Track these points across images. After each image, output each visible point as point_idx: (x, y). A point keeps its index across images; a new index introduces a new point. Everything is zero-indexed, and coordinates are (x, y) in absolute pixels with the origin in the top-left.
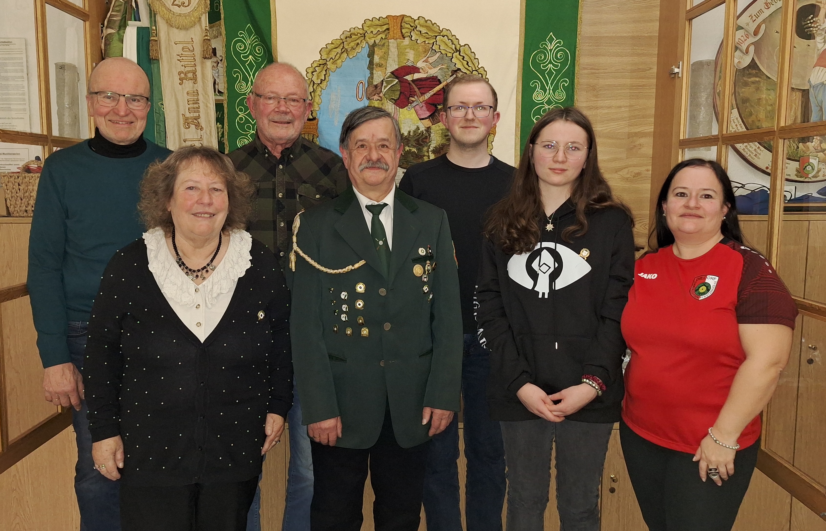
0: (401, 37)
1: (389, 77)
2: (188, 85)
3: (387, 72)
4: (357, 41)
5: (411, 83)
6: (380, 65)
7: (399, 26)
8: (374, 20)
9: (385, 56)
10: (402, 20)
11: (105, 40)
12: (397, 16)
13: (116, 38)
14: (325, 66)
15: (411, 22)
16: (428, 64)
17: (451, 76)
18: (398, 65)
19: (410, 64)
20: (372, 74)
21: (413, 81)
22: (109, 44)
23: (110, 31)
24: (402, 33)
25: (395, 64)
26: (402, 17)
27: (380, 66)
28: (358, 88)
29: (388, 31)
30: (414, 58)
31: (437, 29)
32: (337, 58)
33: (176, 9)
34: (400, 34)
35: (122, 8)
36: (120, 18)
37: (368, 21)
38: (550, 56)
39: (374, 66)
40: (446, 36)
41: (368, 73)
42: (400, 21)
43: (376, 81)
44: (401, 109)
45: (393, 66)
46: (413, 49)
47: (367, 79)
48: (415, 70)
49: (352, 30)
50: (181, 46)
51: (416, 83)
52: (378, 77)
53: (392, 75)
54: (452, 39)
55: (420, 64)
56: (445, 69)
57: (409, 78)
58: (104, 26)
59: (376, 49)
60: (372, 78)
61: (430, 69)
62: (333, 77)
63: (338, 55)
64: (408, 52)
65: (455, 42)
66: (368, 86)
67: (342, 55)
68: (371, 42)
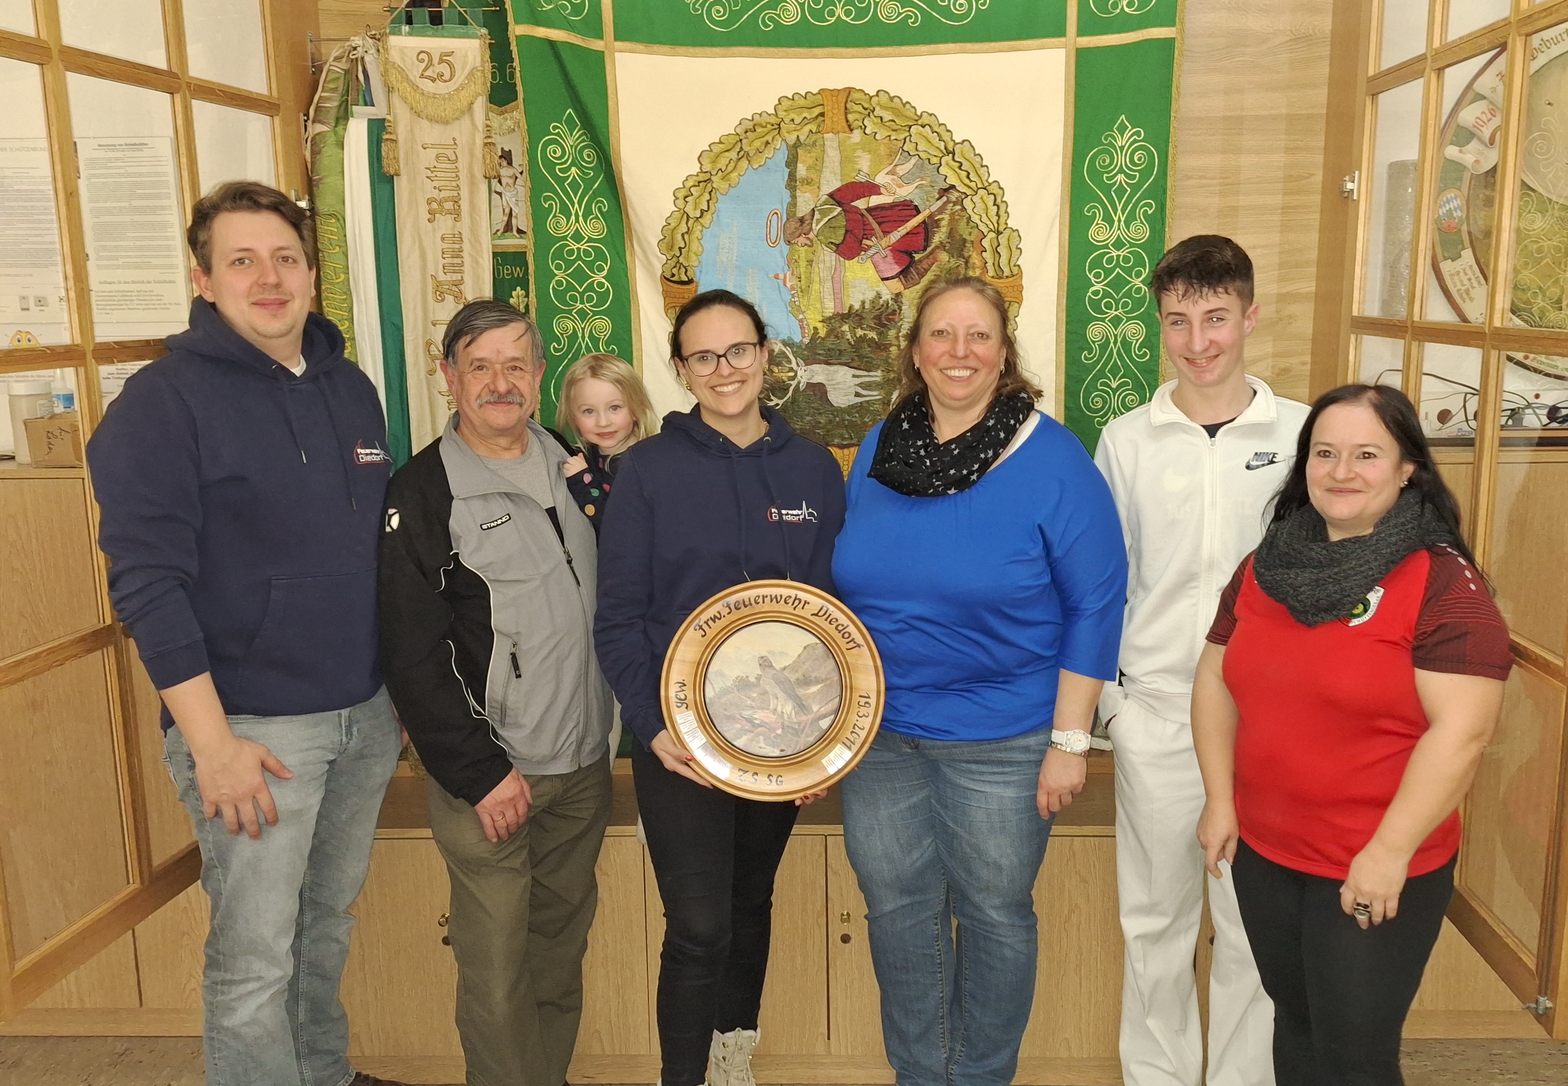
0: (847, 129)
1: (825, 203)
2: (445, 223)
3: (821, 193)
4: (766, 138)
5: (865, 213)
6: (808, 182)
7: (843, 108)
8: (796, 97)
9: (818, 165)
10: (848, 97)
11: (312, 145)
12: (839, 90)
13: (331, 139)
14: (709, 185)
15: (865, 100)
16: (895, 177)
17: (938, 199)
18: (841, 180)
19: (862, 178)
20: (794, 197)
21: (869, 210)
22: (319, 152)
23: (319, 128)
24: (847, 121)
25: (836, 180)
26: (848, 91)
27: (808, 184)
28: (768, 226)
29: (822, 118)
30: (870, 167)
31: (910, 113)
32: (730, 168)
33: (428, 86)
34: (844, 124)
35: (341, 84)
36: (336, 104)
37: (785, 99)
38: (1121, 159)
39: (798, 183)
40: (927, 127)
41: (786, 195)
42: (844, 100)
43: (803, 210)
44: (847, 262)
45: (832, 183)
46: (869, 151)
47: (785, 207)
48: (872, 189)
49: (757, 117)
50: (432, 153)
51: (873, 213)
52: (805, 203)
53: (831, 200)
54: (939, 130)
55: (881, 179)
56: (927, 186)
57: (861, 204)
58: (308, 119)
59: (800, 151)
60: (795, 205)
61: (899, 187)
62: (722, 205)
63: (732, 164)
64: (859, 157)
65: (946, 135)
66: (788, 219)
67: (740, 163)
68: (792, 139)
